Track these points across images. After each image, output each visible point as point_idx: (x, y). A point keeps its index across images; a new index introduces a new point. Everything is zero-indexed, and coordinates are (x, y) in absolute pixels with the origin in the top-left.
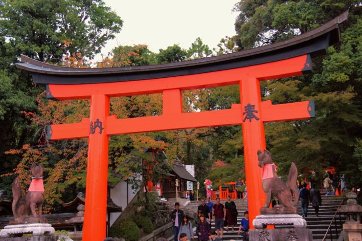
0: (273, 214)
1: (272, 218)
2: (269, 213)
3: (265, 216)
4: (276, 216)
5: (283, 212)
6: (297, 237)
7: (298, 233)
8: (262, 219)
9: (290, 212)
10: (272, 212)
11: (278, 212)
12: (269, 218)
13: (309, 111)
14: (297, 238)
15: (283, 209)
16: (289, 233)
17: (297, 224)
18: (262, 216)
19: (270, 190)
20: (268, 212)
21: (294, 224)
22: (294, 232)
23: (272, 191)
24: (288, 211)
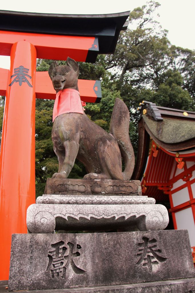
0: (84, 193)
1: (84, 203)
2: (73, 192)
3: (65, 198)
4: (96, 198)
5: (109, 189)
6: (164, 254)
7: (165, 245)
8: (56, 206)
9: (129, 190)
10: (82, 189)
11: (98, 189)
12: (77, 203)
13: (95, 91)
14: (162, 259)
15: (109, 182)
16: (140, 244)
17: (155, 219)
18: (57, 197)
19: (78, 136)
20: (71, 187)
21: (148, 219)
22: (154, 240)
23: (81, 140)
24: (123, 189)
